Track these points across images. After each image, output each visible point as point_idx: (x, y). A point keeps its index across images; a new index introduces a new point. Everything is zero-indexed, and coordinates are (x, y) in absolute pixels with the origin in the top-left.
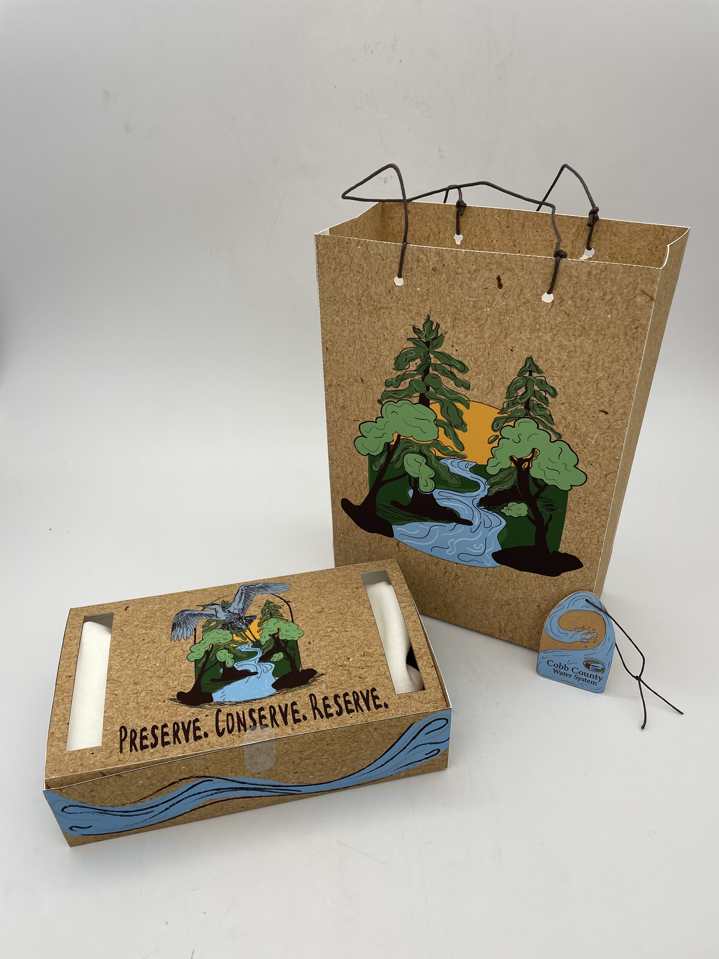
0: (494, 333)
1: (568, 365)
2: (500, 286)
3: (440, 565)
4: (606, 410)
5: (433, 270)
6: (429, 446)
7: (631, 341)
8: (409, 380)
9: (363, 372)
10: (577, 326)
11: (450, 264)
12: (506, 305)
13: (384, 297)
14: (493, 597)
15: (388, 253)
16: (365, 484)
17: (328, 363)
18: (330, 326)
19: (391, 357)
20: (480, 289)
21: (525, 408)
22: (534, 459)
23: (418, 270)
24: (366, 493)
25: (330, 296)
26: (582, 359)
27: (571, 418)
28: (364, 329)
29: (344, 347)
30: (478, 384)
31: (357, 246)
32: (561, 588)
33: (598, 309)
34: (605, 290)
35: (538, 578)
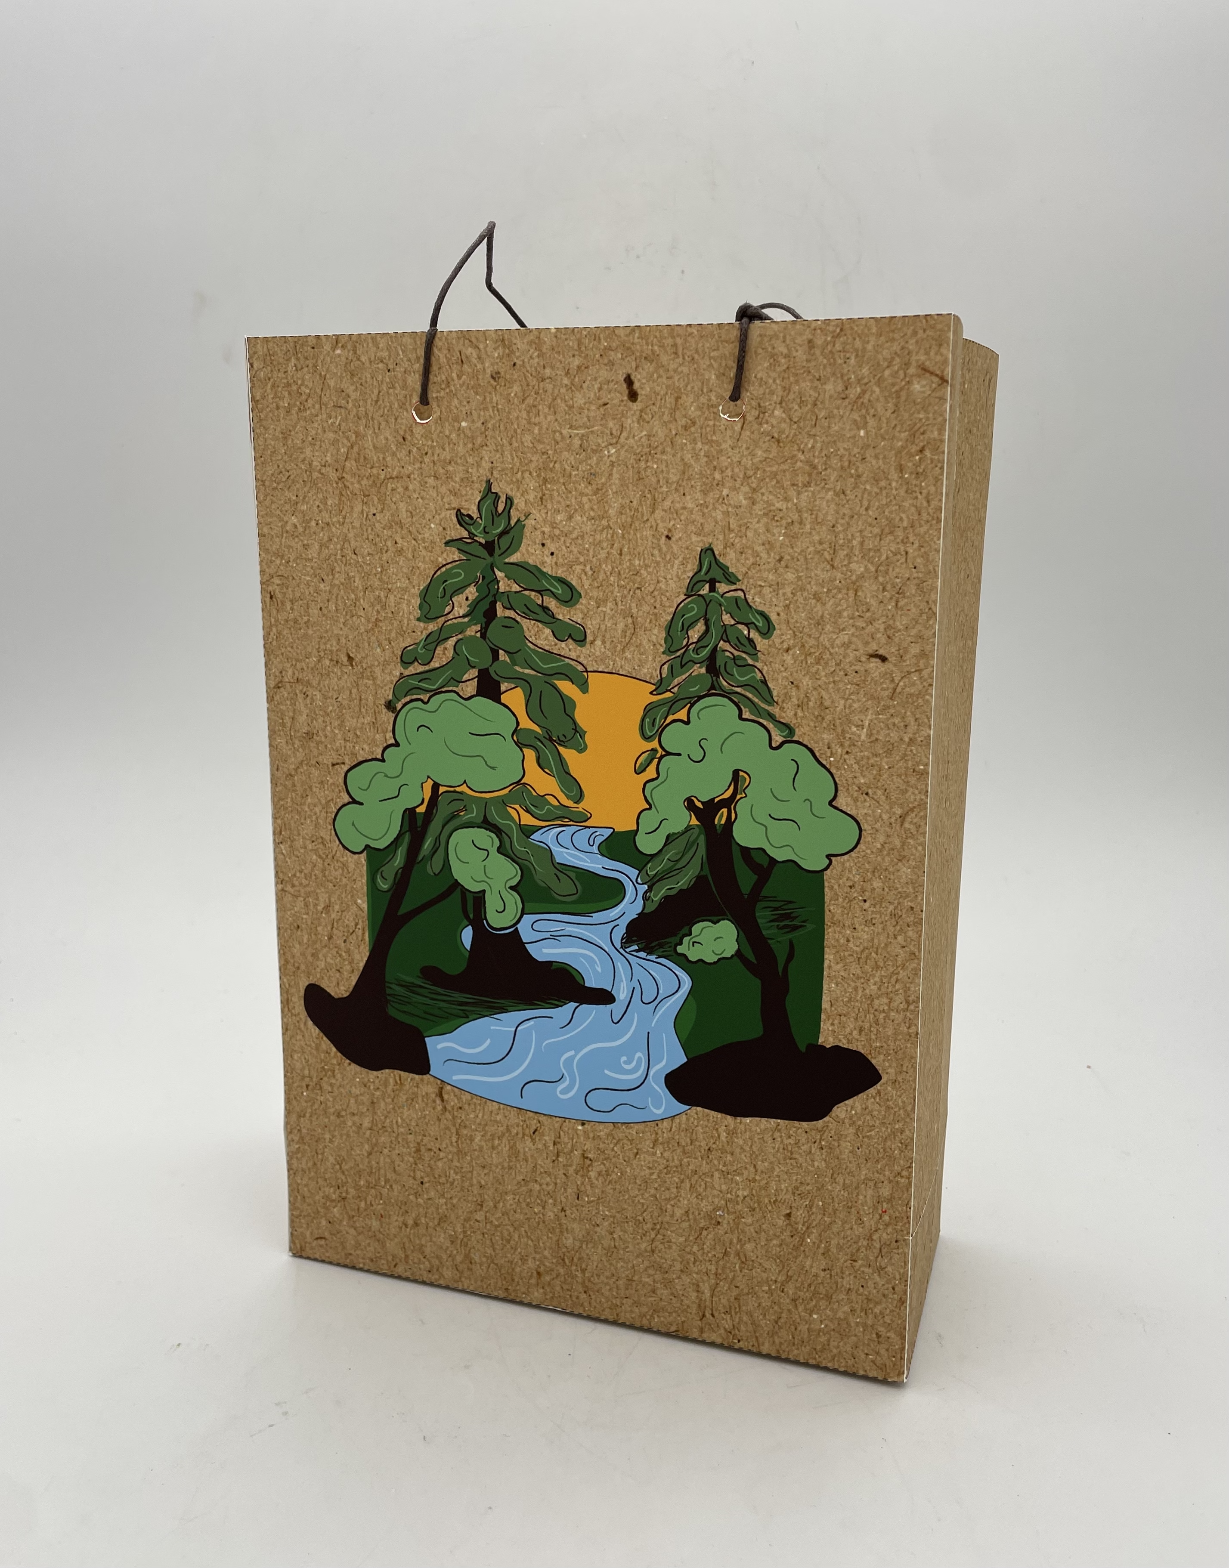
0: (628, 502)
1: (789, 554)
2: (633, 396)
3: (543, 1135)
4: (881, 652)
5: (492, 377)
6: (503, 802)
7: (914, 482)
8: (451, 642)
9: (351, 637)
10: (799, 464)
11: (526, 360)
12: (649, 436)
13: (394, 454)
14: (676, 1210)
15: (398, 354)
16: (360, 932)
17: (274, 629)
18: (277, 540)
19: (413, 591)
20: (593, 408)
21: (707, 671)
22: (738, 797)
23: (461, 382)
24: (361, 956)
25: (278, 471)
26: (816, 538)
27: (810, 683)
28: (351, 535)
29: (308, 585)
30: (603, 627)
31: (334, 349)
32: (837, 1151)
33: (837, 420)
34: (846, 378)
35: (779, 1131)
